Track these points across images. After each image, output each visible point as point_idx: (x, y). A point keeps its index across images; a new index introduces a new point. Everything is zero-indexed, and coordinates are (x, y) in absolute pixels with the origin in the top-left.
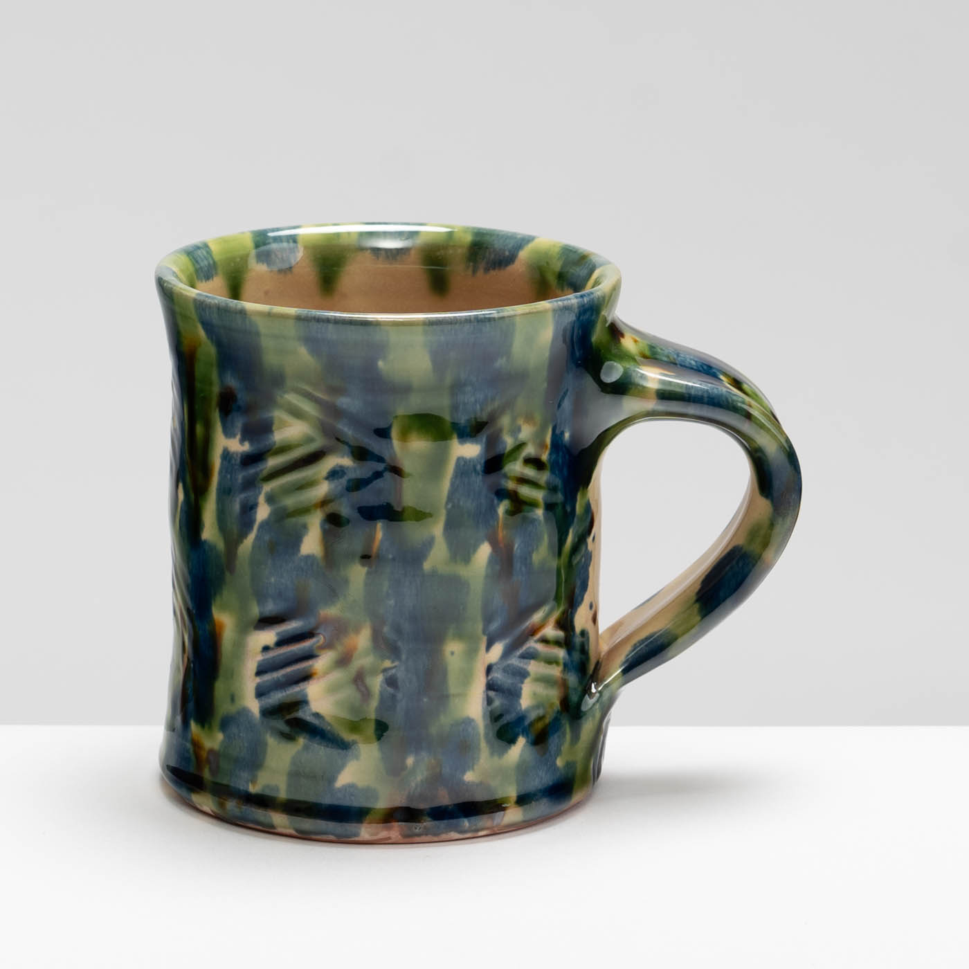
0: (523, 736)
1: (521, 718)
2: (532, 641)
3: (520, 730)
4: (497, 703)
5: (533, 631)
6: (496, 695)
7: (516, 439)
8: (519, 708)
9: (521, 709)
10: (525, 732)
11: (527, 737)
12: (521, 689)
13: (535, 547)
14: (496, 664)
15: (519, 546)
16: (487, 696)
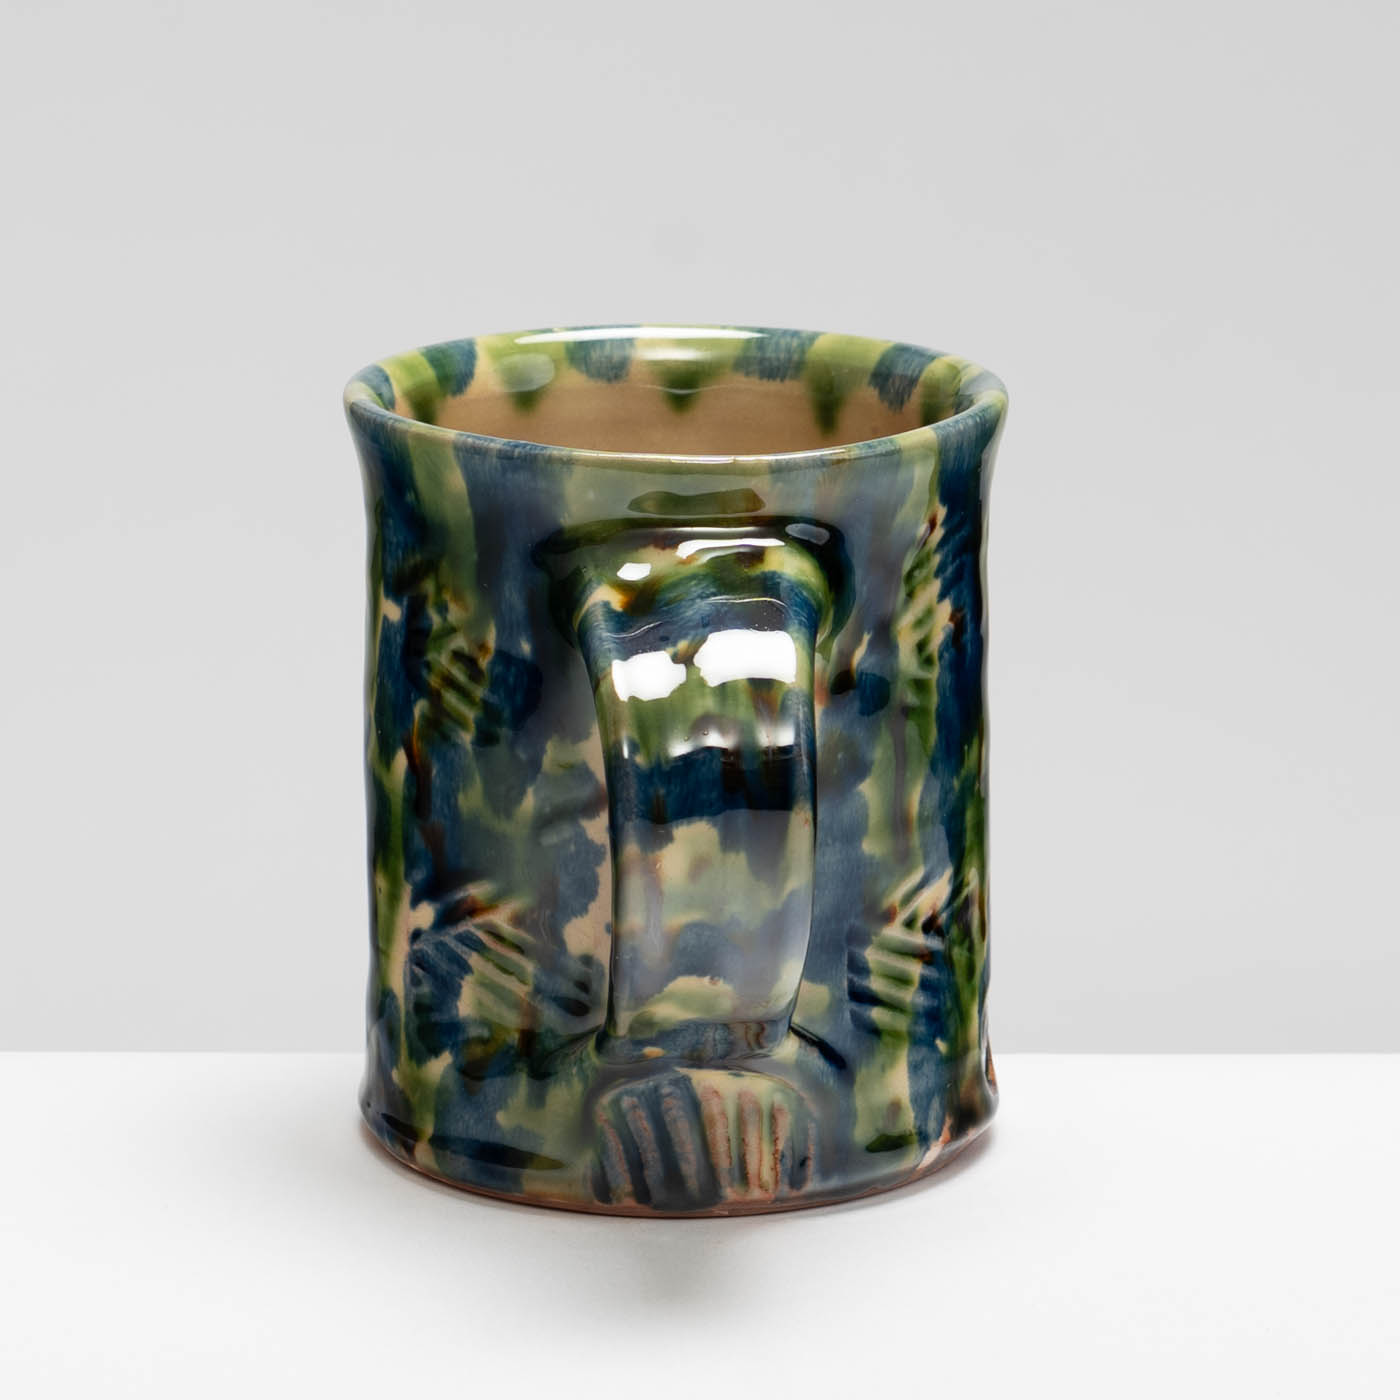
0: (451, 1053)
1: (455, 1027)
2: (470, 924)
3: (450, 1043)
4: (426, 989)
5: (473, 910)
6: (424, 976)
7: (445, 619)
8: (454, 1012)
9: (457, 1015)
10: (456, 1049)
11: (456, 1056)
12: (460, 986)
13: (461, 784)
14: (425, 932)
15: (438, 772)
16: (412, 973)
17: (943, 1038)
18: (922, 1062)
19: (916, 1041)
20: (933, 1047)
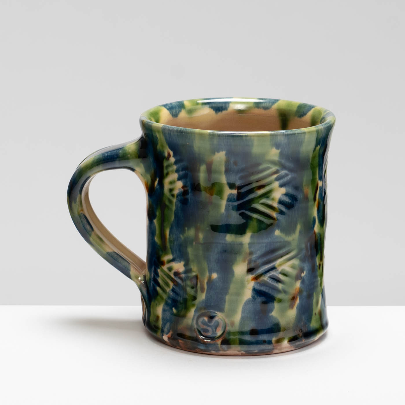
17: (176, 308)
18: (167, 310)
19: (167, 304)
20: (171, 309)
